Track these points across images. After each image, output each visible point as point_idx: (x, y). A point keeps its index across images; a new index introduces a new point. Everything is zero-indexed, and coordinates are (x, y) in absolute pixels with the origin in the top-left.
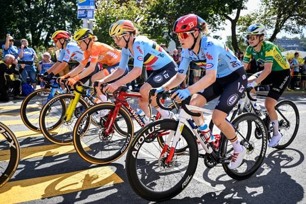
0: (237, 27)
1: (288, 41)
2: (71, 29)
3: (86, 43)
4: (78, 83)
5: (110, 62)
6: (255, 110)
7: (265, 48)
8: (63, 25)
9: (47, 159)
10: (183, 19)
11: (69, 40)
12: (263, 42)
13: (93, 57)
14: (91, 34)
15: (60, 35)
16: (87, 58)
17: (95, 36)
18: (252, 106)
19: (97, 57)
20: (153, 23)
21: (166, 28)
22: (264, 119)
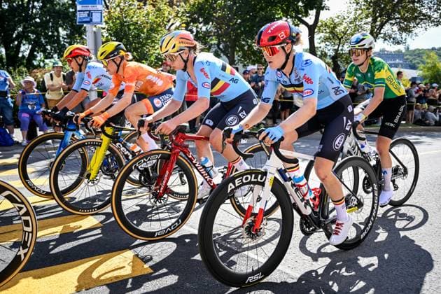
0: (317, 36)
1: (387, 54)
2: (68, 41)
3: (116, 63)
4: (107, 124)
5: (151, 90)
6: (363, 153)
7: (374, 67)
8: (56, 34)
9: (65, 237)
10: (269, 28)
11: (90, 58)
12: (371, 59)
13: (128, 84)
14: (123, 50)
15: (76, 51)
16: (118, 85)
17: (129, 53)
18: (359, 148)
19: (133, 84)
20: (194, 29)
21: (214, 38)
22: (374, 166)
